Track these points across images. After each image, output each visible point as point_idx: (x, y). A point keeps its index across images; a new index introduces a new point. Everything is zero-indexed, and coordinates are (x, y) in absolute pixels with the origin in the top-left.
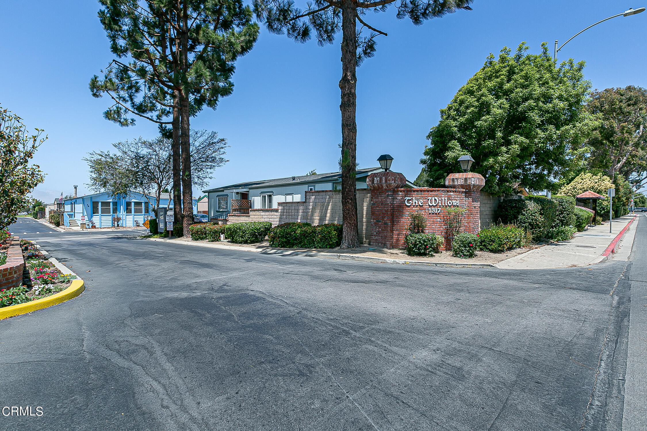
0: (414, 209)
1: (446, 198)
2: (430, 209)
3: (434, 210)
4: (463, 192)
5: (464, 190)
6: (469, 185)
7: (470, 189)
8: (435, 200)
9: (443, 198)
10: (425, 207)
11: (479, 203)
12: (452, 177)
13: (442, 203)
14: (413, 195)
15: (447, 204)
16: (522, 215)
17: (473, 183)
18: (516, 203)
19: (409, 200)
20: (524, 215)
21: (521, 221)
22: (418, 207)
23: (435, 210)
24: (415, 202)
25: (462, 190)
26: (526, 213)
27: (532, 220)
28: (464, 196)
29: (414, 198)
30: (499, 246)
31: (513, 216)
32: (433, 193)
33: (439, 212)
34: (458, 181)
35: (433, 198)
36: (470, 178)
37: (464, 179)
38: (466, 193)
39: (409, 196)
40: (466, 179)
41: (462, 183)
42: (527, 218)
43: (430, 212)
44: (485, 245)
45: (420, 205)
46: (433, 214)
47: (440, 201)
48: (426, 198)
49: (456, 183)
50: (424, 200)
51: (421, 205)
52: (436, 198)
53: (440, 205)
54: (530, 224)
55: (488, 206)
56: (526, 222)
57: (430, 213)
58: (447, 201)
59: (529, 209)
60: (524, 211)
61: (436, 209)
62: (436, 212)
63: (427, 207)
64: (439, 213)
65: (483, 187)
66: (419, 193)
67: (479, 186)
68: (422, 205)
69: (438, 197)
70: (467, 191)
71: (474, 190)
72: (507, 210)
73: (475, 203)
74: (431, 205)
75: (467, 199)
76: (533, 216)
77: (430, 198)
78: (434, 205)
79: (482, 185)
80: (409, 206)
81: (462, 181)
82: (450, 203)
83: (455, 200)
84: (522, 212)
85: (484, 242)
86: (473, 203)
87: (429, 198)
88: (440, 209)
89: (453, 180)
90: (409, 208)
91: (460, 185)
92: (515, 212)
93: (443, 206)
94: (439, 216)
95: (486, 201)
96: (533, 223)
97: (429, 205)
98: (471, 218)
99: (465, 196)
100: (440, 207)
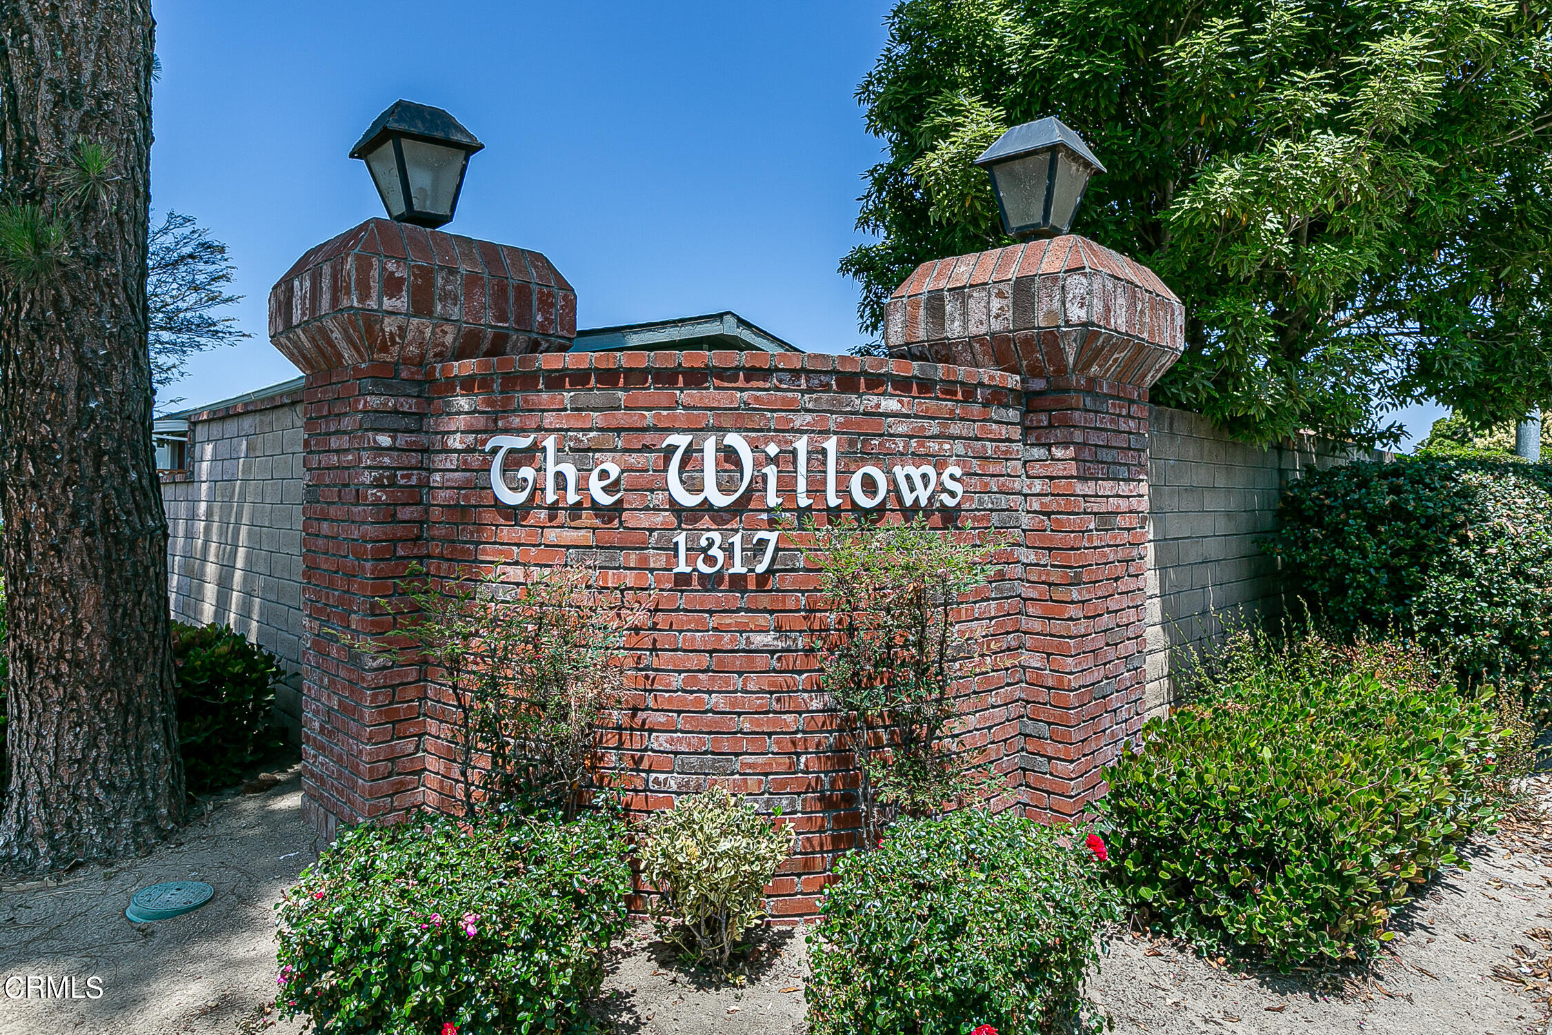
0: (552, 535)
1: (831, 445)
2: (681, 538)
3: (714, 551)
4: (997, 396)
5: (1013, 381)
6: (1051, 338)
7: (1061, 369)
8: (729, 455)
9: (802, 444)
10: (644, 520)
11: (1144, 488)
12: (928, 285)
13: (787, 487)
14: (549, 419)
15: (844, 491)
16: (1446, 568)
17: (1077, 314)
18: (1395, 490)
19: (515, 459)
20: (1465, 572)
21: (1442, 614)
22: (587, 518)
23: (729, 550)
24: (560, 477)
25: (989, 374)
26: (1481, 555)
27: (1525, 606)
28: (1016, 433)
29: (550, 443)
30: (1317, 926)
31: (1384, 577)
32: (711, 395)
33: (761, 568)
34: (965, 314)
35: (710, 445)
36: (1052, 278)
37: (1008, 289)
38: (1027, 401)
39: (516, 421)
40: (1024, 290)
41: (996, 326)
42: (1486, 595)
43: (682, 567)
44: (1181, 887)
45: (595, 506)
46: (710, 582)
47: (771, 471)
48: (649, 438)
49: (954, 329)
50: (633, 459)
51: (606, 500)
52: (733, 439)
53: (773, 500)
54: (1508, 635)
55: (1214, 503)
56: (1483, 626)
57: (682, 581)
58: (844, 474)
59: (1499, 534)
60: (1464, 542)
61: (737, 539)
62: (738, 568)
63: (659, 519)
64: (762, 579)
65: (1167, 362)
66: (596, 395)
67: (1142, 351)
68: (618, 507)
69: (757, 432)
70: (1039, 384)
71: (1092, 381)
72: (1337, 535)
73: (1106, 487)
74: (689, 500)
75: (1038, 453)
76: (1528, 579)
77: (681, 441)
78: (721, 501)
79: (1163, 350)
80: (515, 515)
81: (996, 304)
82: (869, 485)
83: (920, 458)
84: (1444, 551)
85: (1178, 855)
86: (1088, 488)
87: (673, 439)
88: (773, 537)
89: (935, 302)
90: (519, 534)
91: (978, 338)
92: (1397, 553)
93: (802, 512)
94: (764, 600)
95: (1200, 477)
96: (1532, 628)
97: (676, 508)
98: (1073, 611)
99: (1026, 430)
100: (772, 524)
